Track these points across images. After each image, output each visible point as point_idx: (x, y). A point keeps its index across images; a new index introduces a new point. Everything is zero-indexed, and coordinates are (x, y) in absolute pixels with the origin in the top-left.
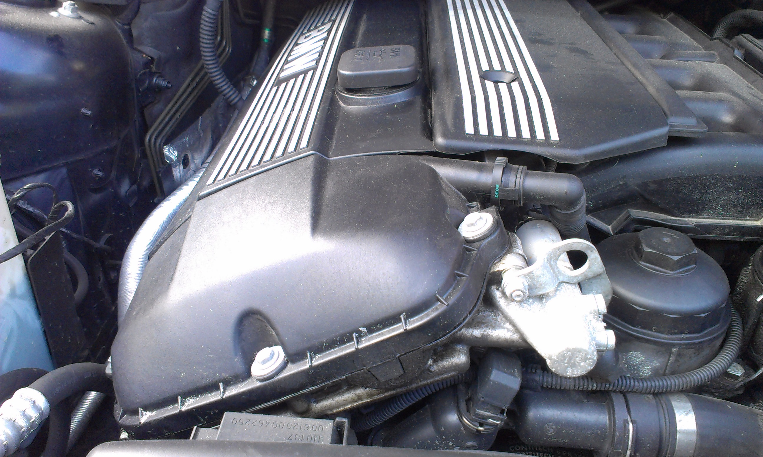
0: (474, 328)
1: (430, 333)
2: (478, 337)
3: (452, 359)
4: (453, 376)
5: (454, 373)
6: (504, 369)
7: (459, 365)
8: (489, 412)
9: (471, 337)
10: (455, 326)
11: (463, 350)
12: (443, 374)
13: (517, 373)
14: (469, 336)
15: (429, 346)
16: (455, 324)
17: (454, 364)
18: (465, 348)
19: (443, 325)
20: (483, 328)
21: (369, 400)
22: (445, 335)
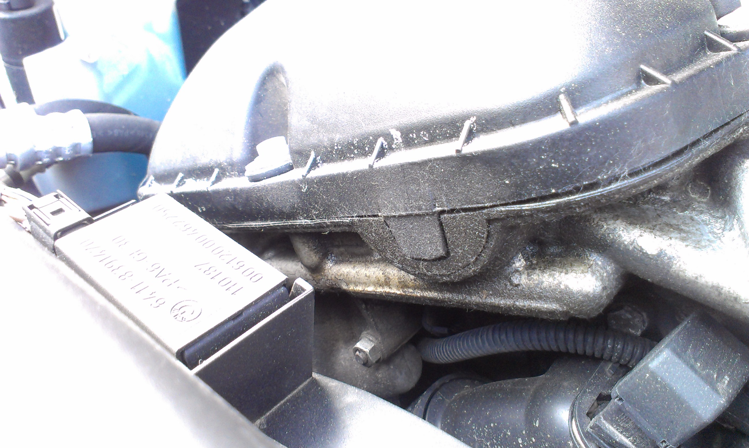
0: (649, 230)
1: (509, 177)
2: (646, 253)
3: (563, 274)
4: (552, 313)
5: (554, 306)
6: (696, 361)
7: (572, 293)
8: (628, 438)
9: (631, 248)
10: (578, 184)
11: (602, 269)
12: (533, 298)
13: (725, 386)
14: (626, 243)
15: (502, 211)
16: (578, 181)
17: (562, 287)
18: (609, 268)
19: (544, 168)
20: (671, 238)
21: (398, 292)
22: (543, 198)
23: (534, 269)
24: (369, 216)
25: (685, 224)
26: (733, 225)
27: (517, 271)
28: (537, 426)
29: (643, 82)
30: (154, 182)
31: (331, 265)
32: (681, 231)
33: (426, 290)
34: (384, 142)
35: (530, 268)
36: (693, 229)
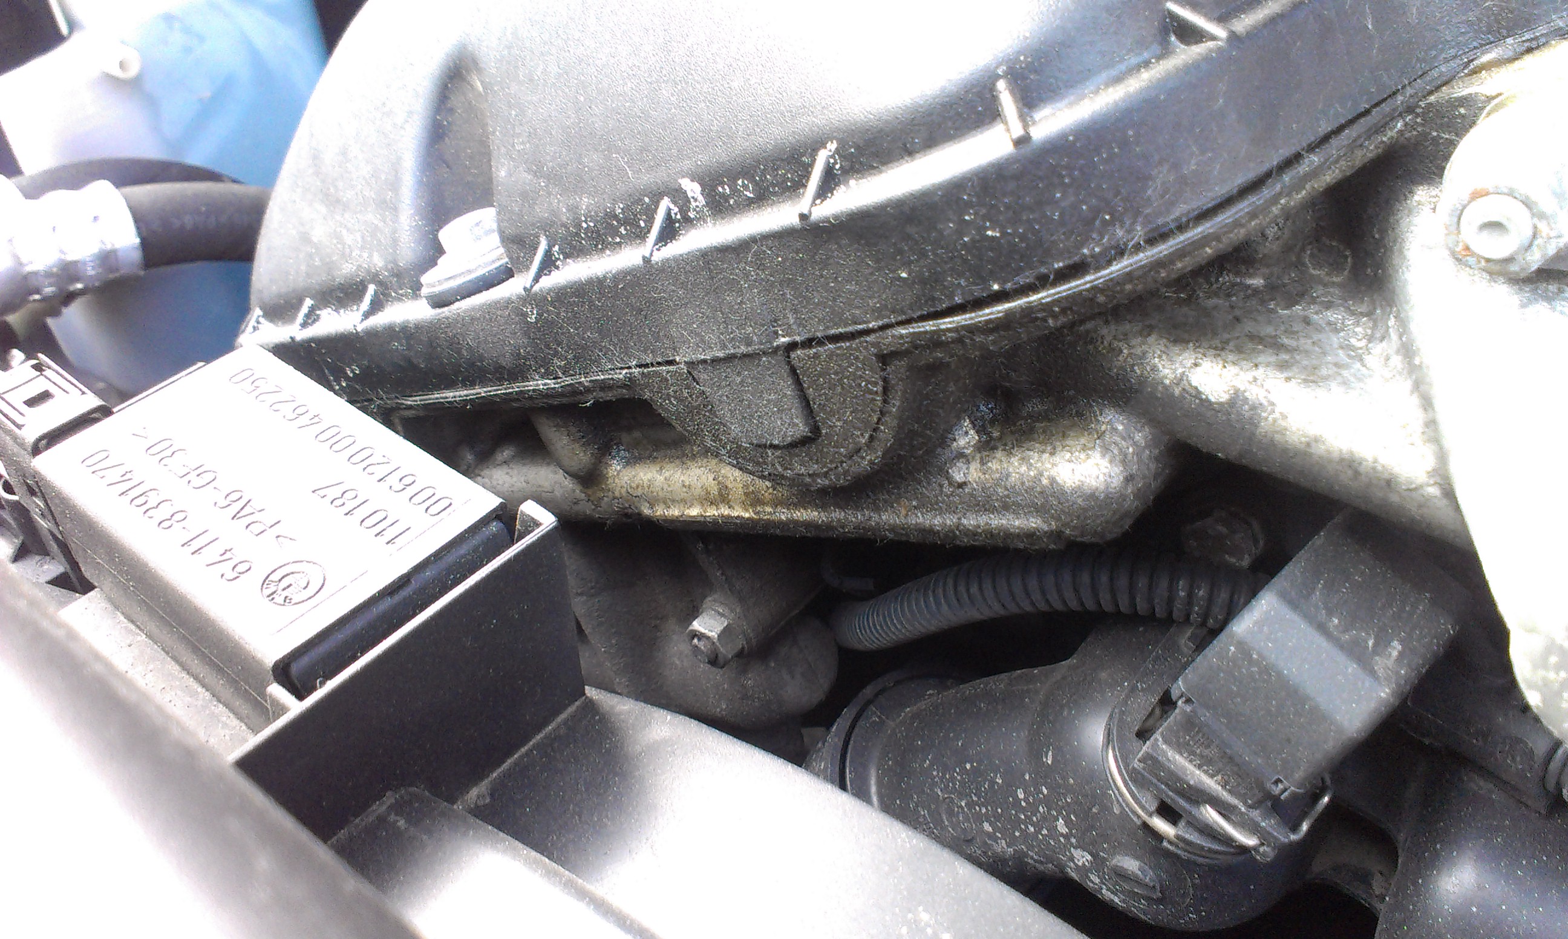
0: (1213, 352)
1: (907, 264)
2: (1207, 400)
3: (1046, 456)
4: (1031, 535)
5: (1034, 523)
6: (1330, 613)
7: (1063, 492)
8: (1212, 776)
9: (1177, 391)
10: (1043, 270)
11: (1124, 439)
12: (993, 510)
13: (1390, 663)
14: (1167, 382)
15: (901, 336)
16: (1042, 263)
17: (1045, 482)
18: (1138, 437)
19: (973, 240)
20: (1256, 366)
22: (978, 304)
23: (994, 448)
24: (659, 364)
25: (1290, 332)
26: (1388, 327)
27: (961, 455)
28: (1050, 762)
29: (1173, 38)
30: (262, 320)
31: (618, 468)
32: (1277, 346)
33: (796, 506)
34: (672, 206)
35: (987, 446)
36: (1305, 343)
